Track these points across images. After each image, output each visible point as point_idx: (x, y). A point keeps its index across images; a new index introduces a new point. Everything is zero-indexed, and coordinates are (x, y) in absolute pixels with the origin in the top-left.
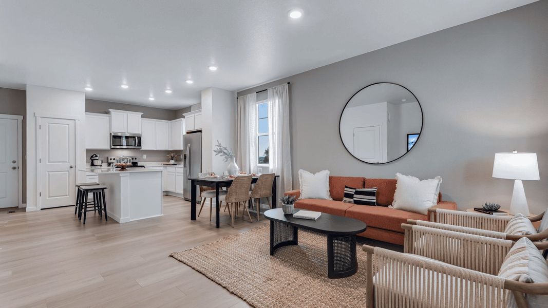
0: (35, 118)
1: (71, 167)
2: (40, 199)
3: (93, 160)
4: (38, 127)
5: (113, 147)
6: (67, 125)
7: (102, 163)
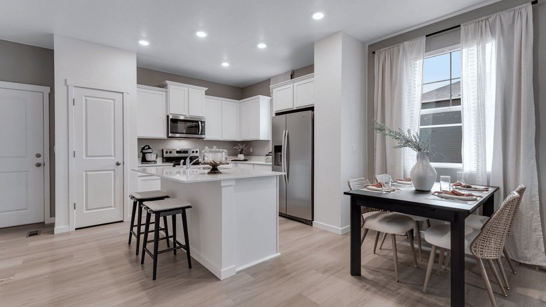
0: (66, 87)
1: (118, 164)
2: (74, 213)
3: (144, 154)
4: (71, 102)
5: (170, 135)
6: (112, 101)
7: (157, 158)
